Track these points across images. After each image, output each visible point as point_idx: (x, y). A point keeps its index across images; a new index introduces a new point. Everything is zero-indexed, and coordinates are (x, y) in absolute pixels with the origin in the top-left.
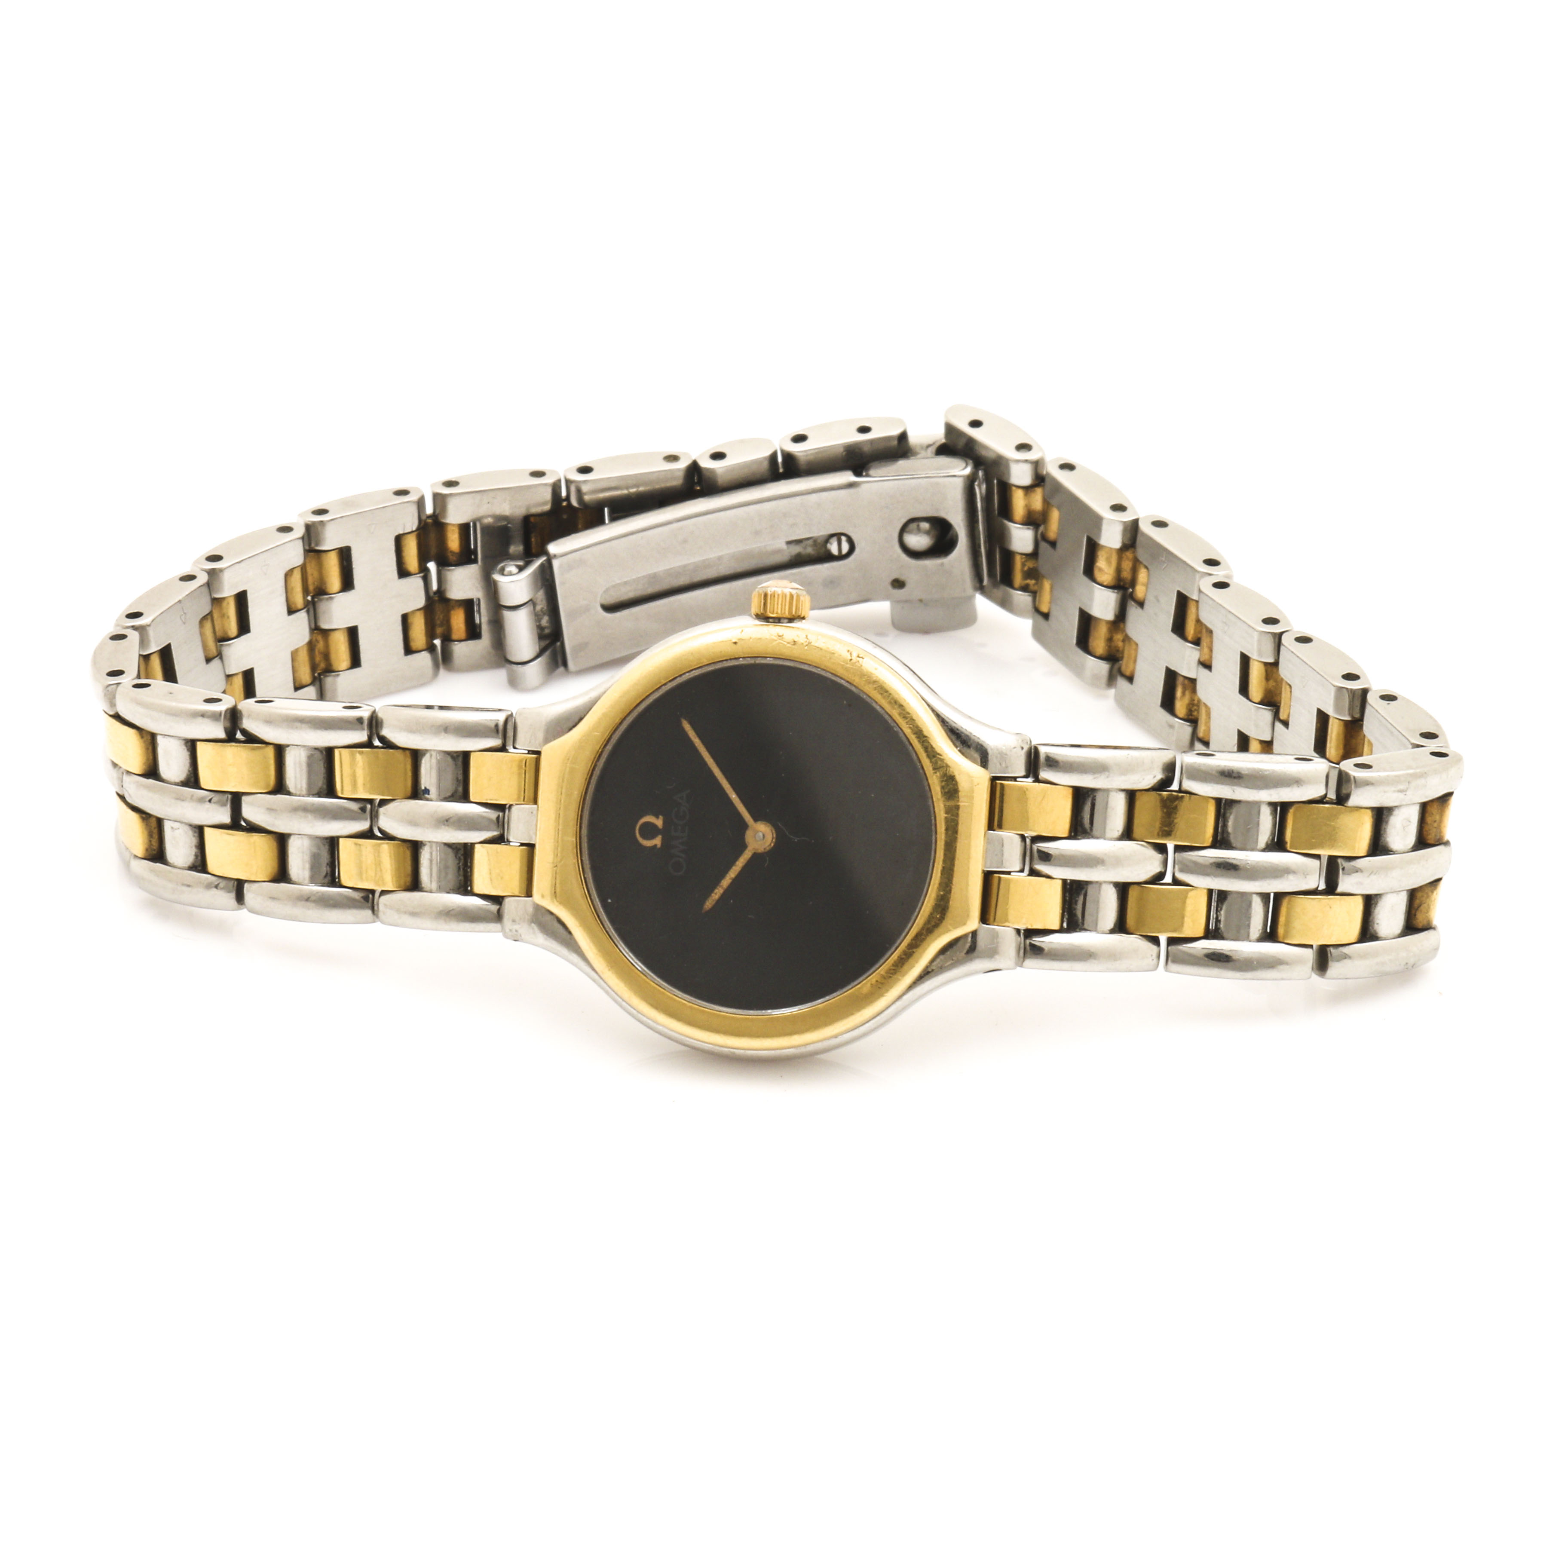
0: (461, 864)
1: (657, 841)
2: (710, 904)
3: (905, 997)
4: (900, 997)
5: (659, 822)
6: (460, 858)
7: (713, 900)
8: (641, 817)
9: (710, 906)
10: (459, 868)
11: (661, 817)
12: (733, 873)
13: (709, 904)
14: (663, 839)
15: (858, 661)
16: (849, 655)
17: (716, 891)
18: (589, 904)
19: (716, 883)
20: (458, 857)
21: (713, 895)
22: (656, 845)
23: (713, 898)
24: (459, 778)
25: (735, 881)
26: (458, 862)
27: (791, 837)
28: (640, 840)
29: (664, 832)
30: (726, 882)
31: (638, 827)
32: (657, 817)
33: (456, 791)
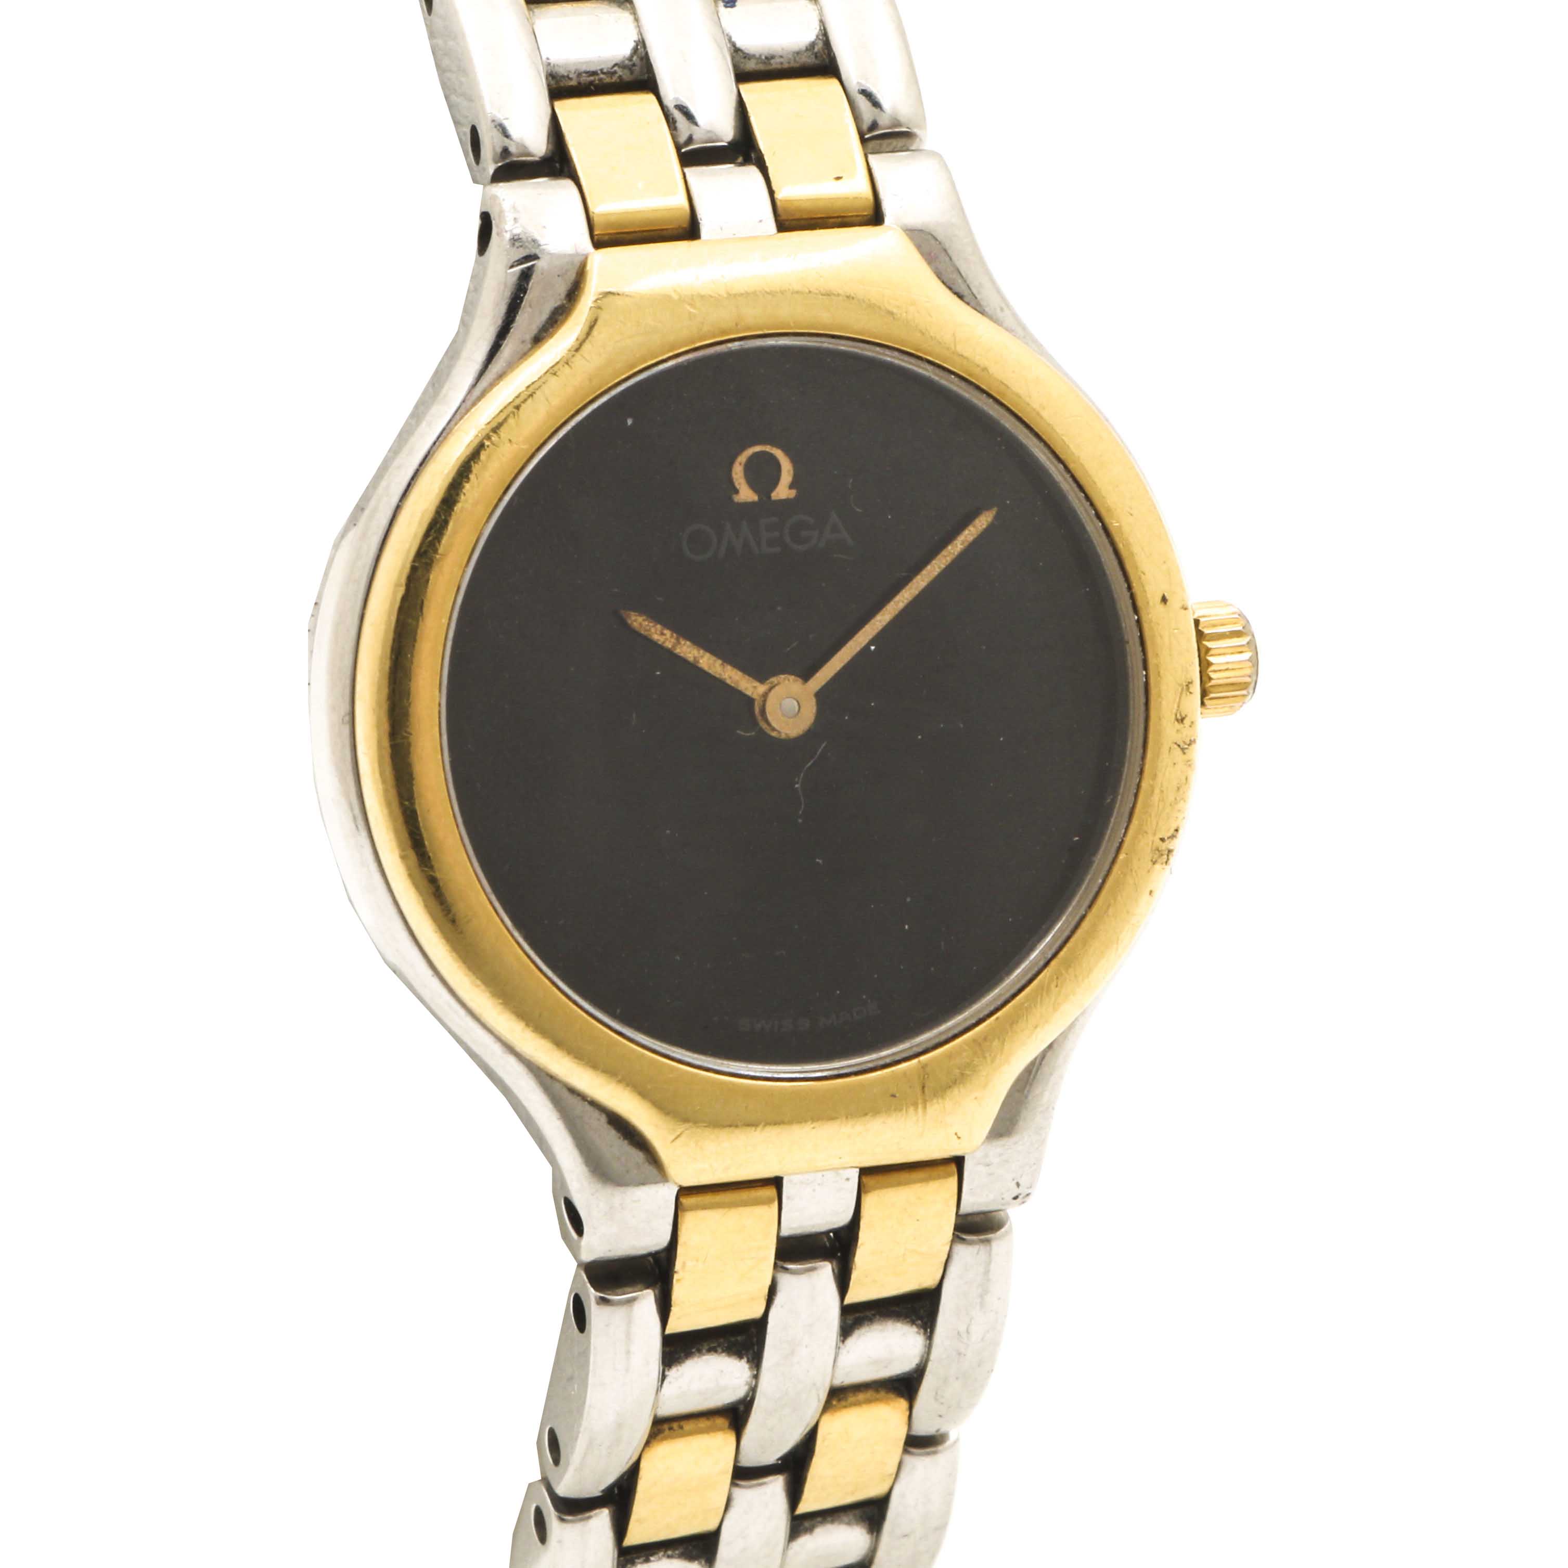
0: (602, 76)
1: (746, 494)
2: (641, 624)
3: (512, 1060)
4: (510, 1049)
5: (783, 491)
6: (615, 72)
7: (649, 630)
8: (787, 452)
9: (635, 625)
10: (594, 73)
11: (792, 494)
12: (708, 662)
13: (638, 621)
14: (753, 504)
15: (1162, 855)
16: (1169, 834)
17: (667, 632)
18: (610, 389)
19: (683, 631)
20: (616, 68)
21: (659, 627)
22: (737, 492)
23: (653, 630)
24: (772, 61)
25: (693, 668)
26: (605, 70)
27: (802, 775)
28: (743, 458)
29: (766, 504)
30: (688, 651)
31: (767, 448)
32: (791, 487)
33: (747, 56)
